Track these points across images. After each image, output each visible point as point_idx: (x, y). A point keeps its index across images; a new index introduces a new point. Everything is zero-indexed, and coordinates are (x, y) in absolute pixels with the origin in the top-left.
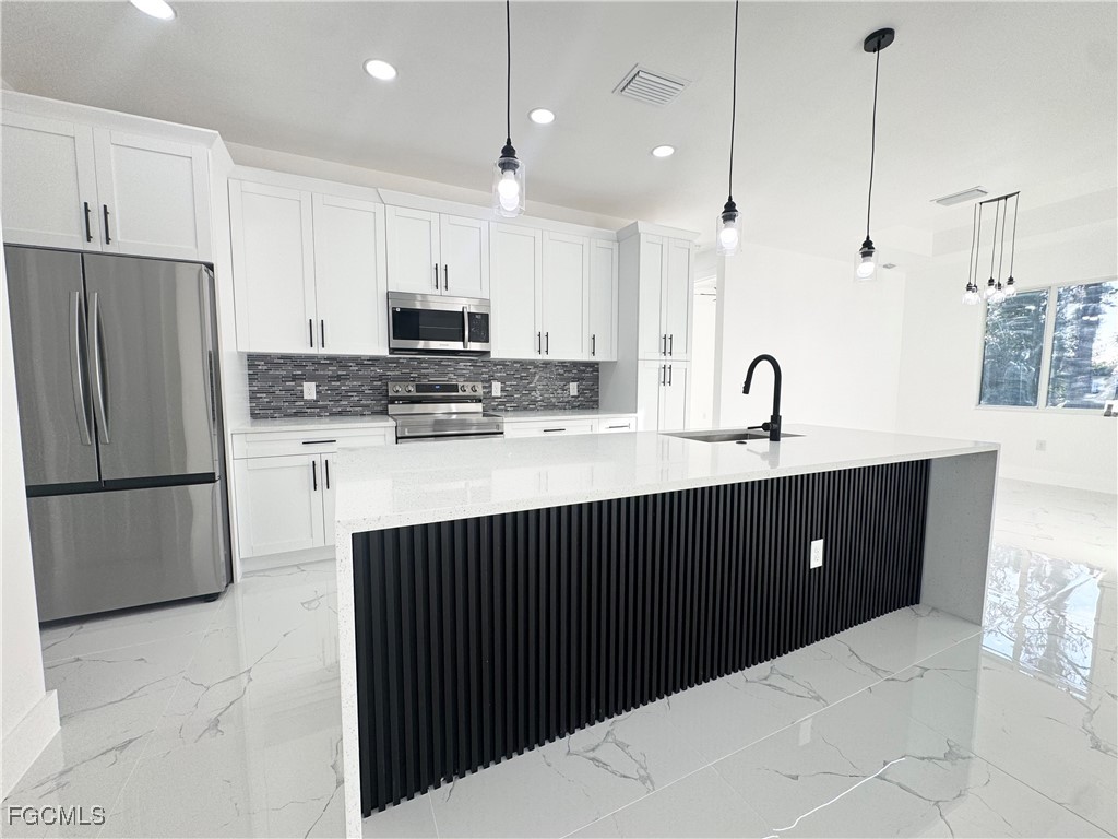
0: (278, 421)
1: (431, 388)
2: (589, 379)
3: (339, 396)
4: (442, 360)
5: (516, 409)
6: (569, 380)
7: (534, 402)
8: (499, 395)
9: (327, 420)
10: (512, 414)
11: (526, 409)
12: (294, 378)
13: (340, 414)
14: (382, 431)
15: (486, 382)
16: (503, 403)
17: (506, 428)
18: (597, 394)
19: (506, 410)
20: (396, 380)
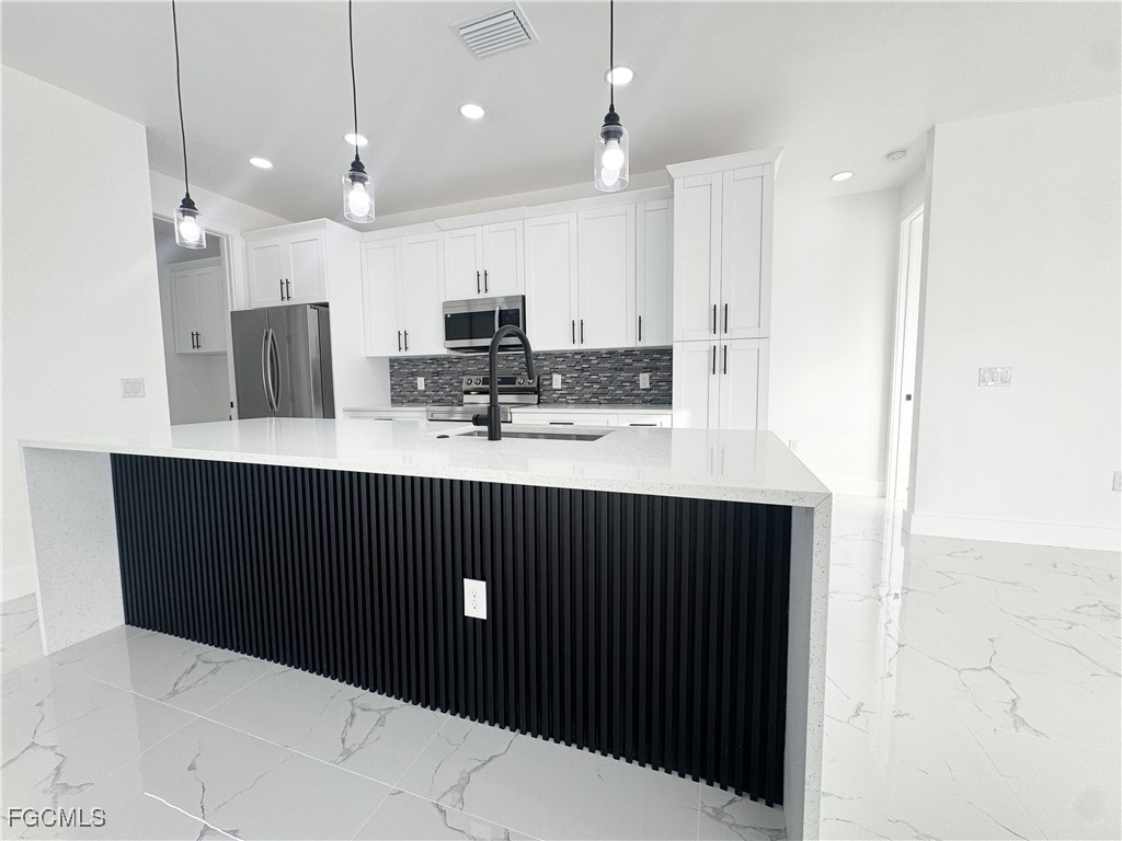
2: (668, 368)
3: (439, 387)
5: (577, 401)
6: (640, 371)
8: (560, 387)
11: (587, 401)
12: (413, 374)
15: (547, 374)
16: (562, 396)
19: (567, 403)
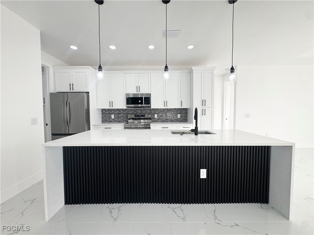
0: (107, 123)
1: (138, 116)
2: (185, 113)
3: (119, 118)
4: (142, 109)
5: (161, 121)
6: (177, 114)
7: (167, 119)
8: (157, 118)
9: (116, 123)
10: (160, 123)
11: (164, 121)
12: (110, 114)
13: (119, 122)
14: (121, 126)
15: (153, 114)
16: (158, 120)
17: (151, 127)
18: (187, 117)
19: (159, 122)
20: (130, 114)
